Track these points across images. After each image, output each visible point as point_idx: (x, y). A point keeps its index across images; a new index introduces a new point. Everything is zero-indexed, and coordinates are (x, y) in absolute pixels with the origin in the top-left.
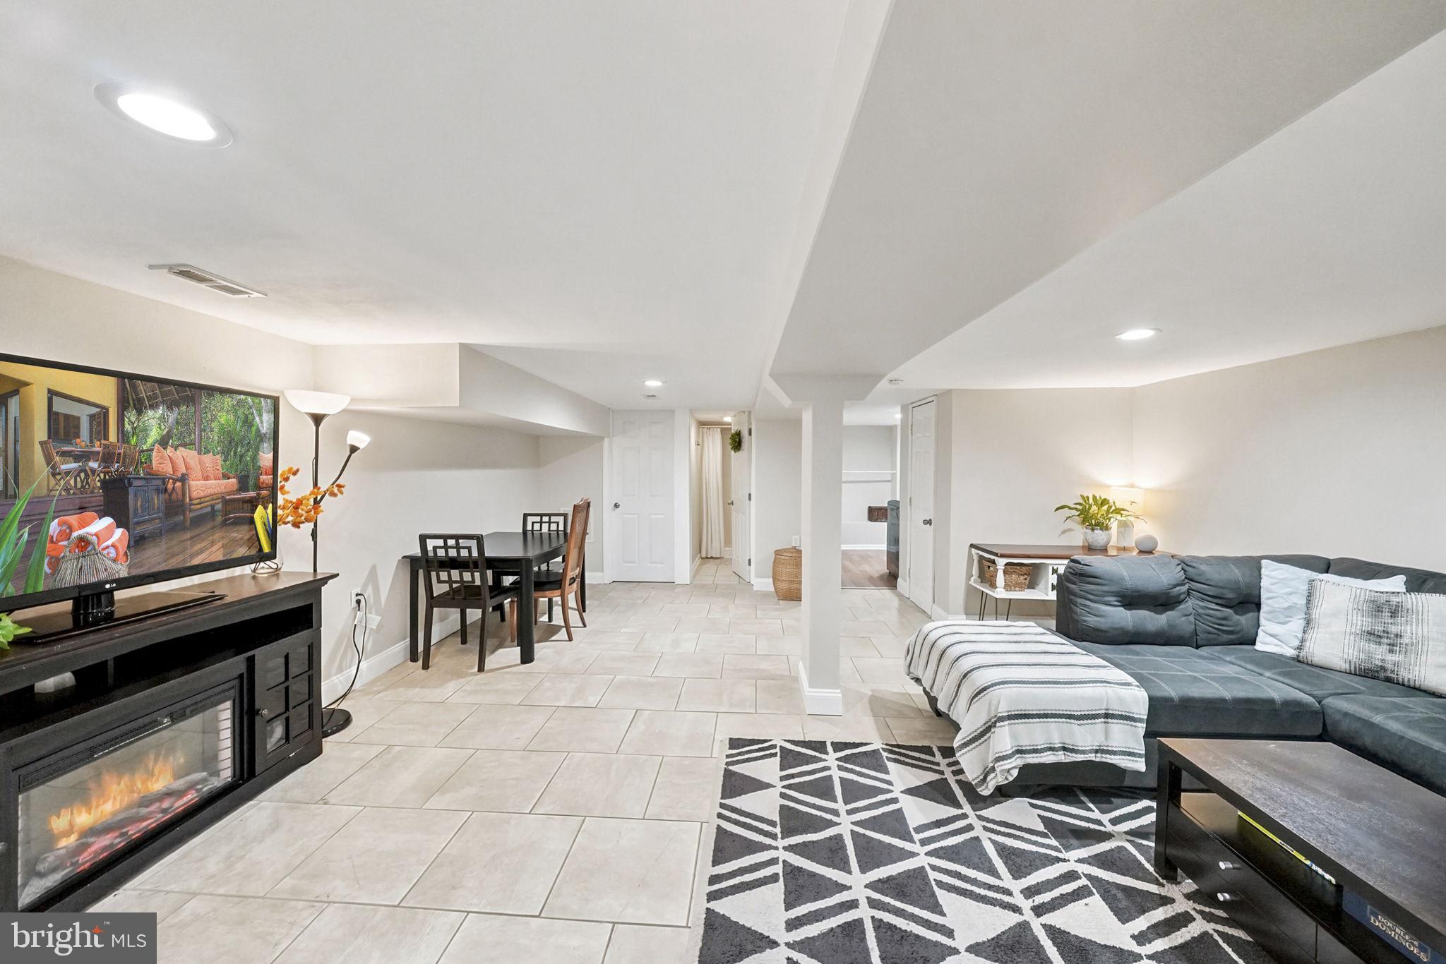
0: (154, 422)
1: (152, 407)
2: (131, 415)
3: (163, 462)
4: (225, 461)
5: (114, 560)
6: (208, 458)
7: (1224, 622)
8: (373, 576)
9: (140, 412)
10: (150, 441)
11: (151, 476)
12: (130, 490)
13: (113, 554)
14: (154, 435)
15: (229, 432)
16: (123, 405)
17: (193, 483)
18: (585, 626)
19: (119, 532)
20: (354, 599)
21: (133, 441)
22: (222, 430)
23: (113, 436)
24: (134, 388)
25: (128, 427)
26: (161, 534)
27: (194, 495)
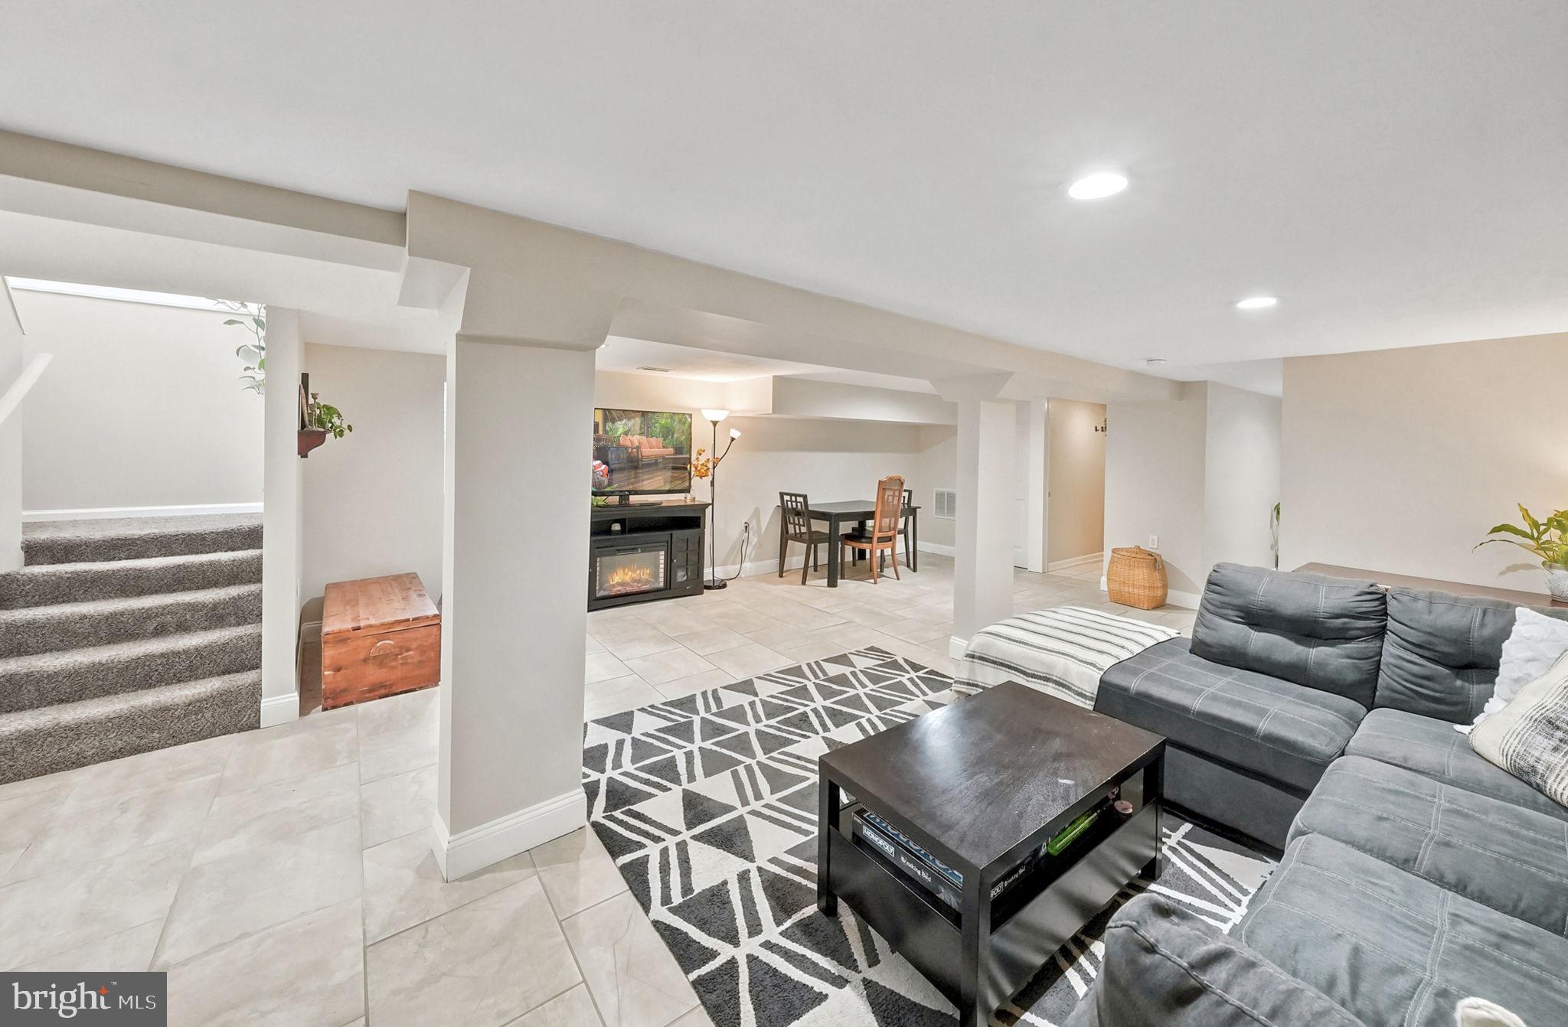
0: (620, 426)
1: (620, 420)
2: (610, 424)
3: (625, 441)
4: (665, 440)
5: (602, 476)
6: (653, 440)
7: (1426, 683)
8: (757, 513)
9: (613, 423)
10: (619, 433)
11: (619, 447)
12: (609, 451)
13: (601, 473)
14: (621, 431)
15: (668, 427)
16: (605, 420)
17: (643, 450)
18: (898, 579)
19: (604, 466)
20: (744, 525)
21: (610, 433)
22: (662, 426)
23: (601, 432)
24: (611, 414)
25: (608, 428)
26: (625, 469)
27: (644, 454)
